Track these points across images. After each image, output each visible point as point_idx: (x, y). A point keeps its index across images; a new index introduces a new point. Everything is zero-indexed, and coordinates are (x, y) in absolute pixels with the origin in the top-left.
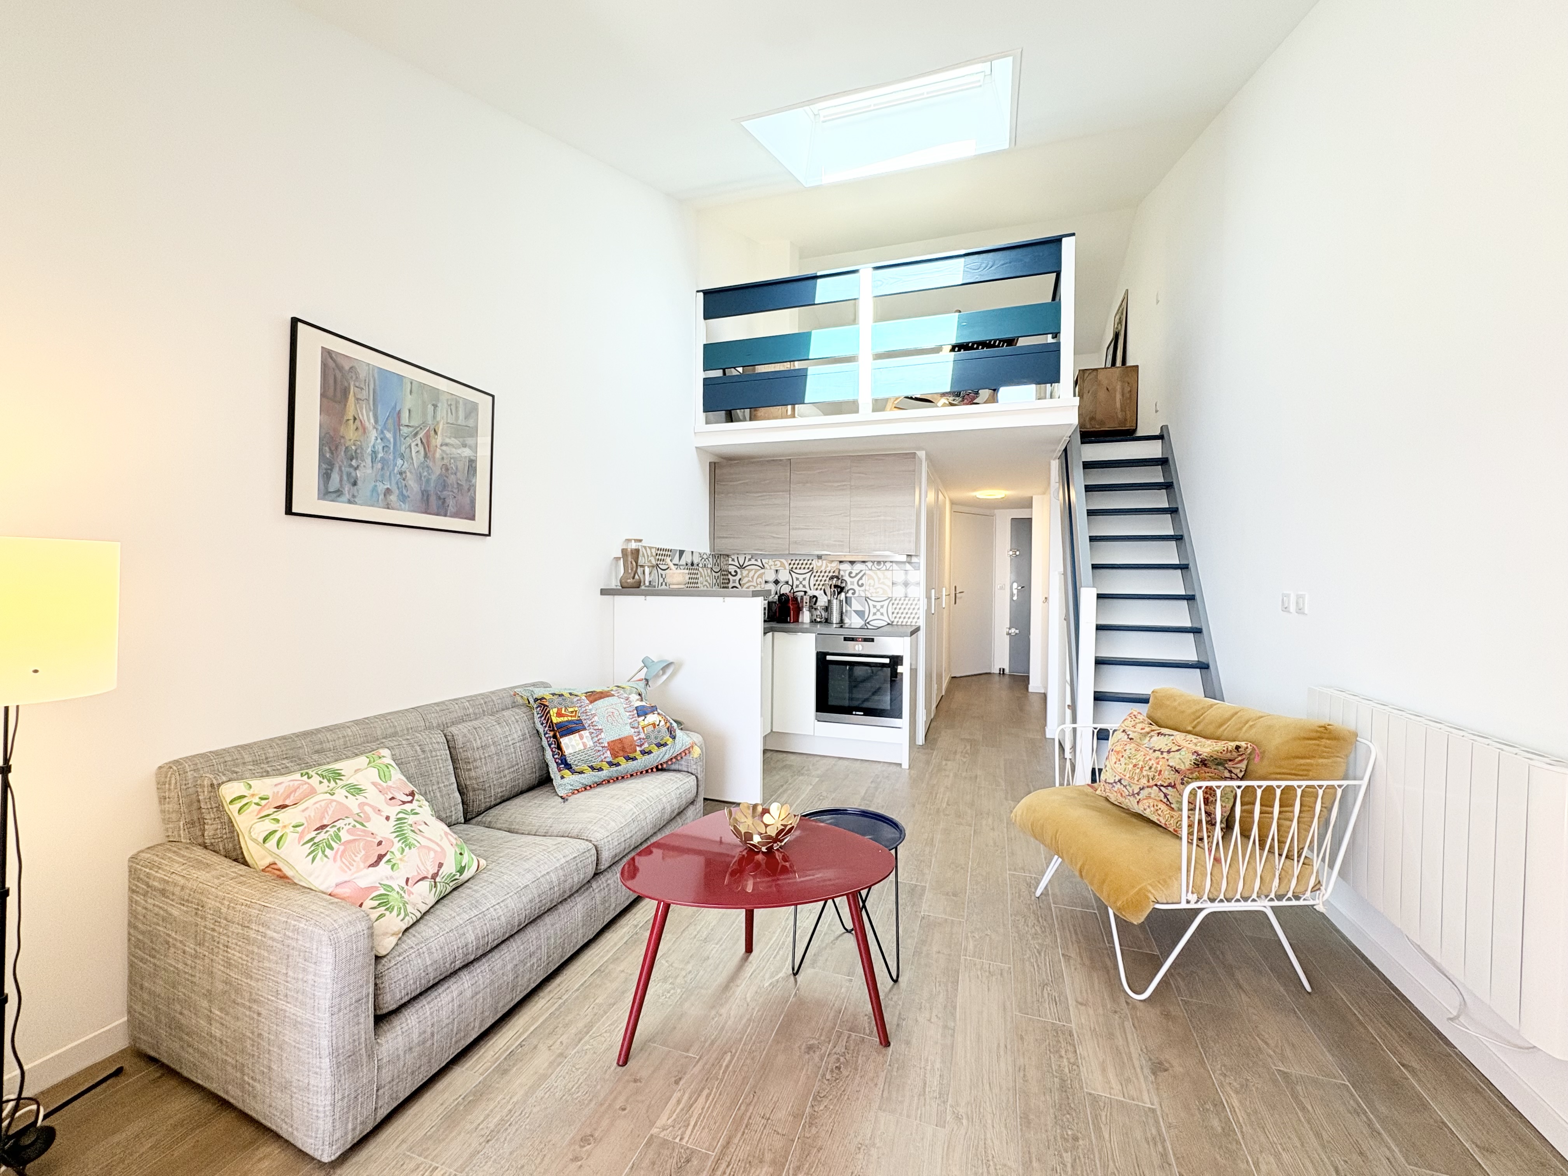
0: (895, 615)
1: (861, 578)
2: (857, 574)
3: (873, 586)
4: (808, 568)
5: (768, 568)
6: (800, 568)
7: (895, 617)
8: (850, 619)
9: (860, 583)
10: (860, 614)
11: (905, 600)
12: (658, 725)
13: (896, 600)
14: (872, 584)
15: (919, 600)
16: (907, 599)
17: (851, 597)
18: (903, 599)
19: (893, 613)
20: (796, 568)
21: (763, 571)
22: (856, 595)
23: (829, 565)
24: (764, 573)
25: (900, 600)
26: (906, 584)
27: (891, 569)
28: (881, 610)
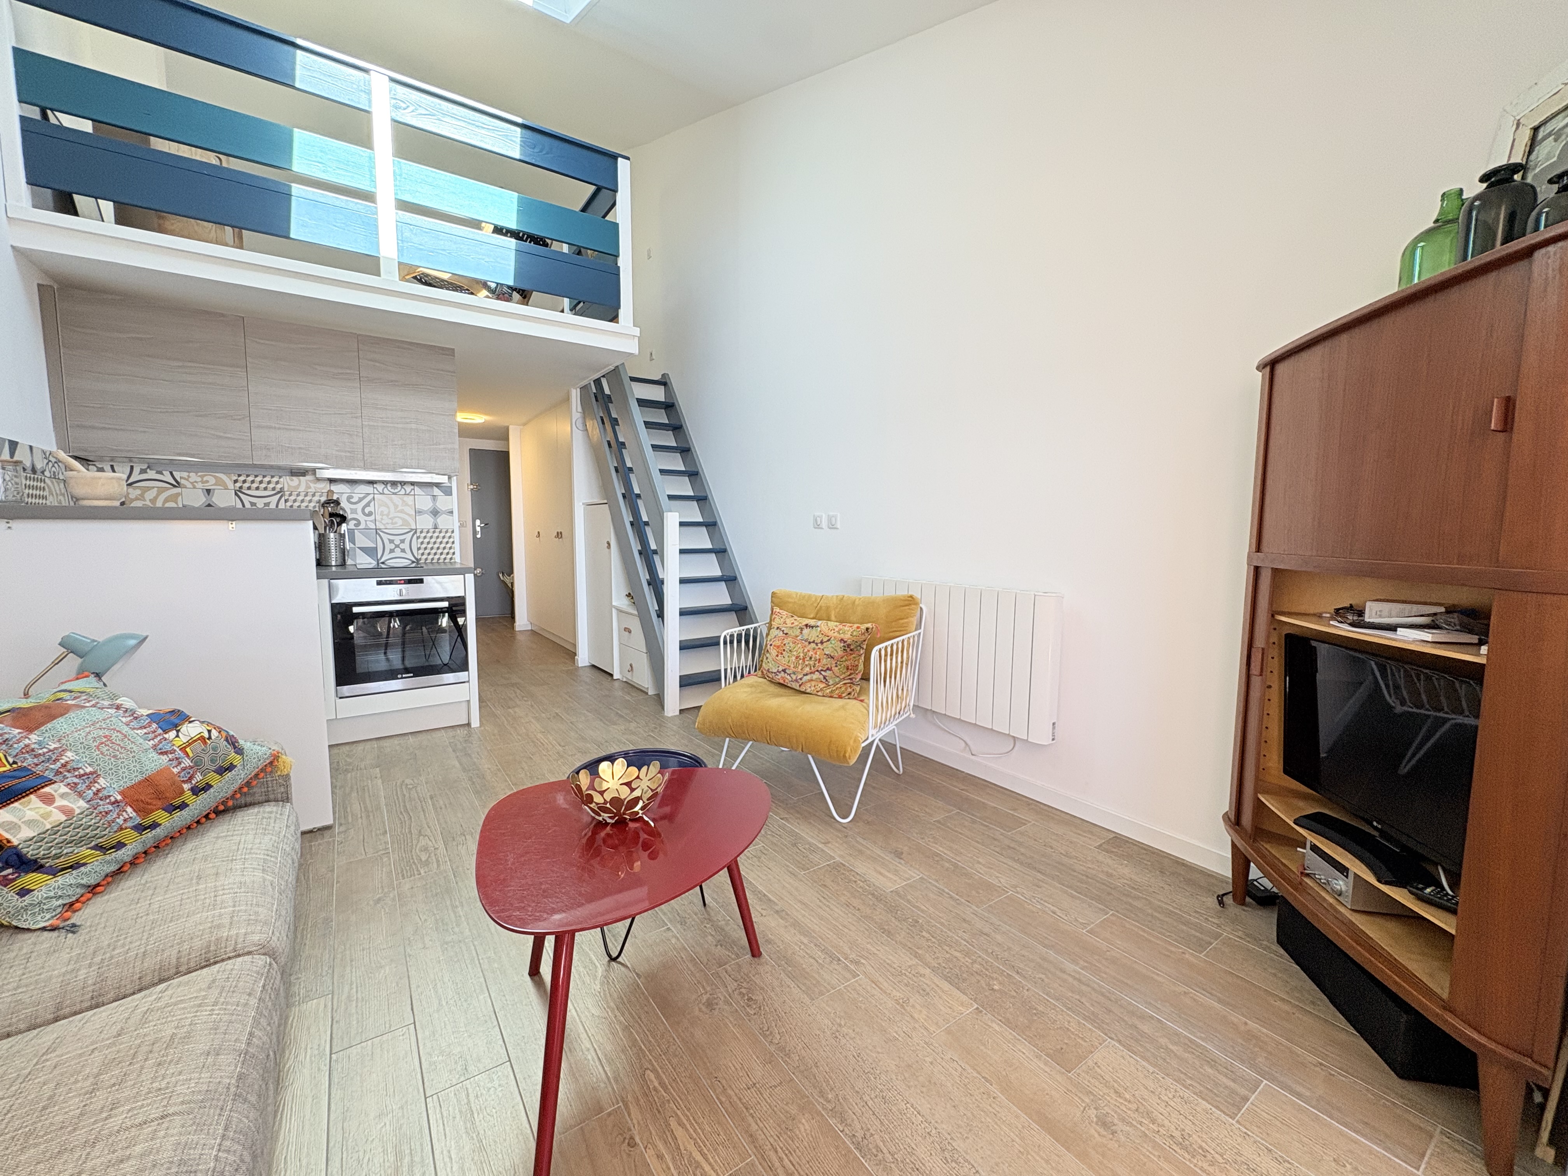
0: (421, 552)
1: (368, 505)
2: (361, 500)
3: (388, 515)
4: (274, 489)
5: (189, 485)
6: (257, 488)
7: (423, 554)
8: (354, 560)
9: (367, 510)
10: (370, 552)
11: (434, 532)
12: (210, 738)
13: (421, 532)
14: (385, 513)
15: (453, 532)
16: (437, 530)
17: (354, 530)
18: (431, 531)
19: (419, 549)
20: (249, 488)
21: (178, 490)
22: (362, 526)
23: (312, 485)
24: (178, 494)
25: (428, 532)
26: (435, 513)
27: (412, 493)
28: (402, 546)
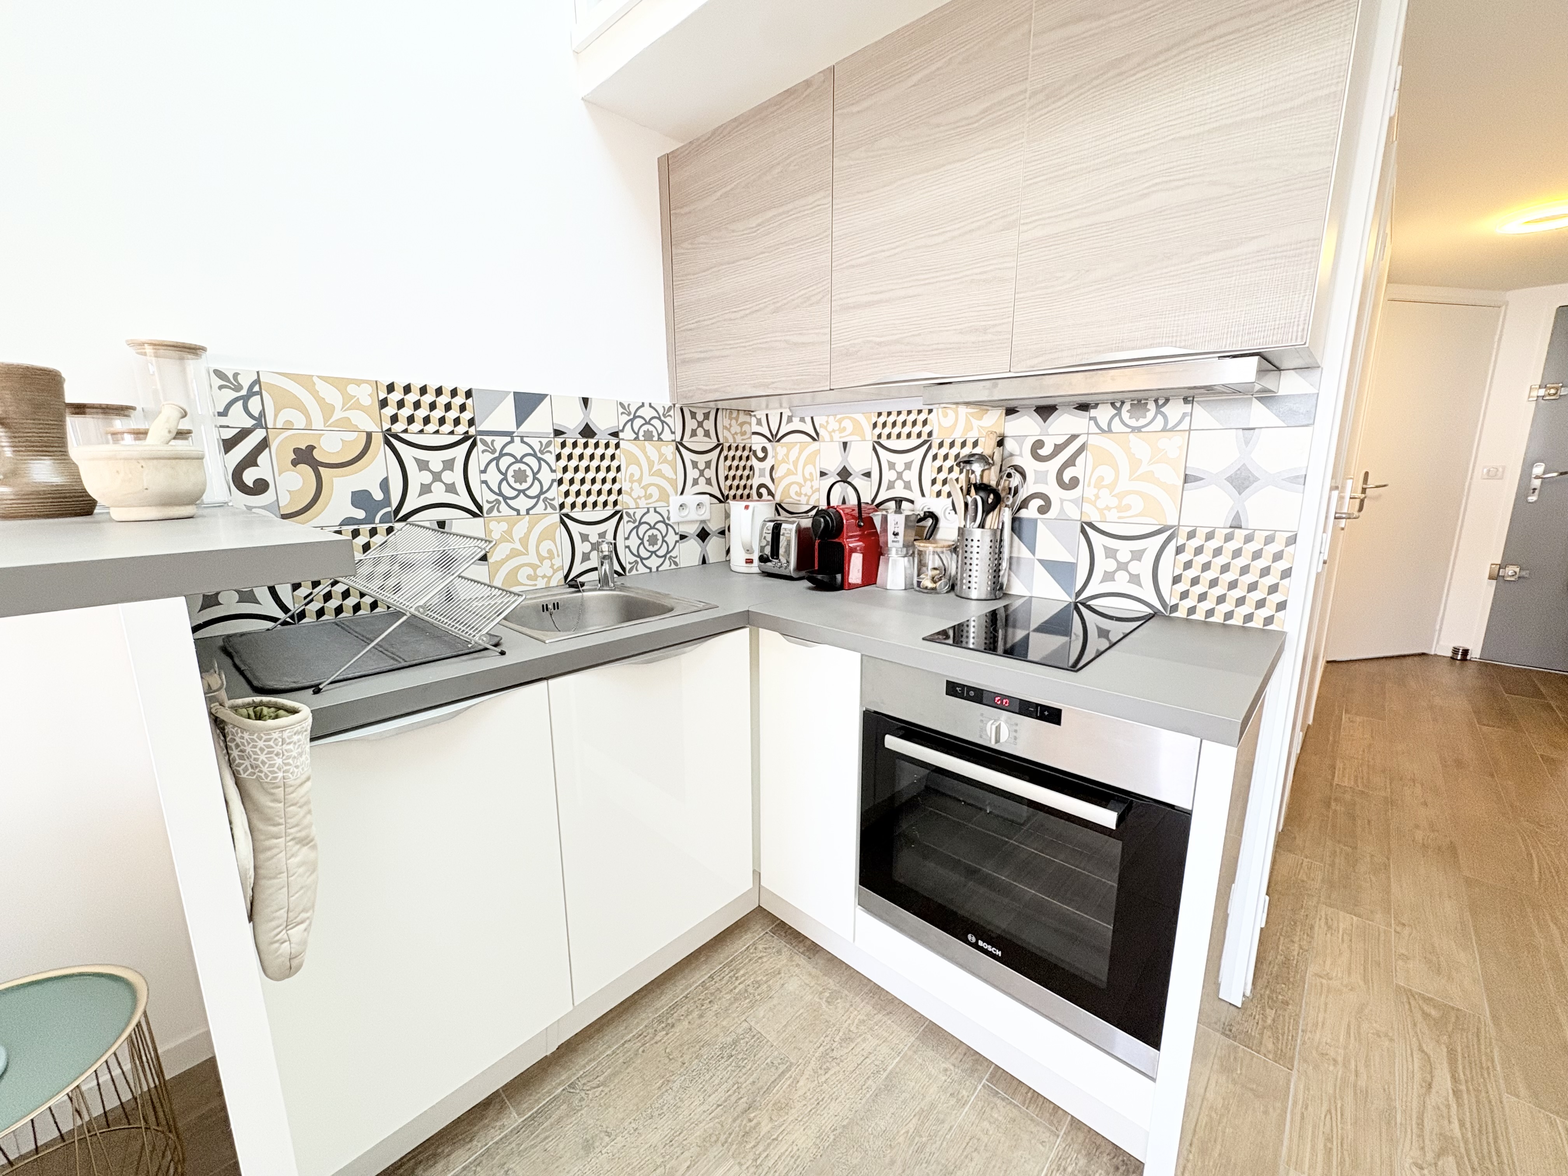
0: (1182, 586)
2: (1058, 448)
3: (1111, 487)
4: (919, 435)
5: (827, 438)
6: (899, 436)
7: (1184, 595)
9: (1067, 476)
10: (1061, 572)
11: (1228, 538)
13: (1191, 535)
14: (1107, 482)
15: (1292, 540)
16: (1240, 534)
17: (1035, 521)
18: (1220, 534)
19: (1176, 580)
20: (889, 436)
21: (816, 444)
22: (1051, 513)
23: (975, 423)
25: (1211, 536)
26: (1242, 480)
28: (1134, 568)
